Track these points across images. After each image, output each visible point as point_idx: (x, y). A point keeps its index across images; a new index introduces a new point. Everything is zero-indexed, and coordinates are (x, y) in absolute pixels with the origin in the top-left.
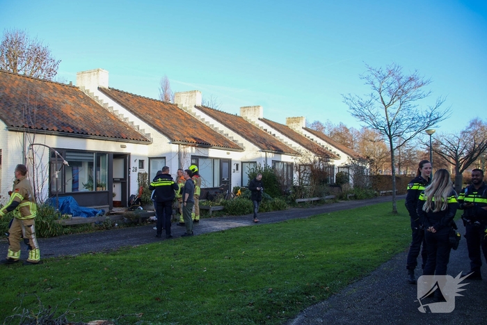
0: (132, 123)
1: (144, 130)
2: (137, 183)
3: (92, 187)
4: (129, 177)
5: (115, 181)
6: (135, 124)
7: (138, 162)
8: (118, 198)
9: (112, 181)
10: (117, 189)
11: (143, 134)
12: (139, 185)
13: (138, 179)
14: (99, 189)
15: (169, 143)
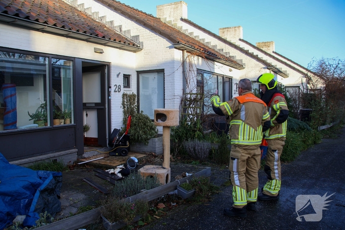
0: (112, 22)
1: (129, 31)
2: (122, 110)
3: (46, 120)
4: (109, 101)
5: (87, 107)
6: (116, 24)
7: (121, 77)
8: (92, 133)
9: (81, 107)
10: (90, 119)
11: (129, 37)
12: (124, 112)
13: (123, 104)
14: (59, 123)
15: (170, 47)
